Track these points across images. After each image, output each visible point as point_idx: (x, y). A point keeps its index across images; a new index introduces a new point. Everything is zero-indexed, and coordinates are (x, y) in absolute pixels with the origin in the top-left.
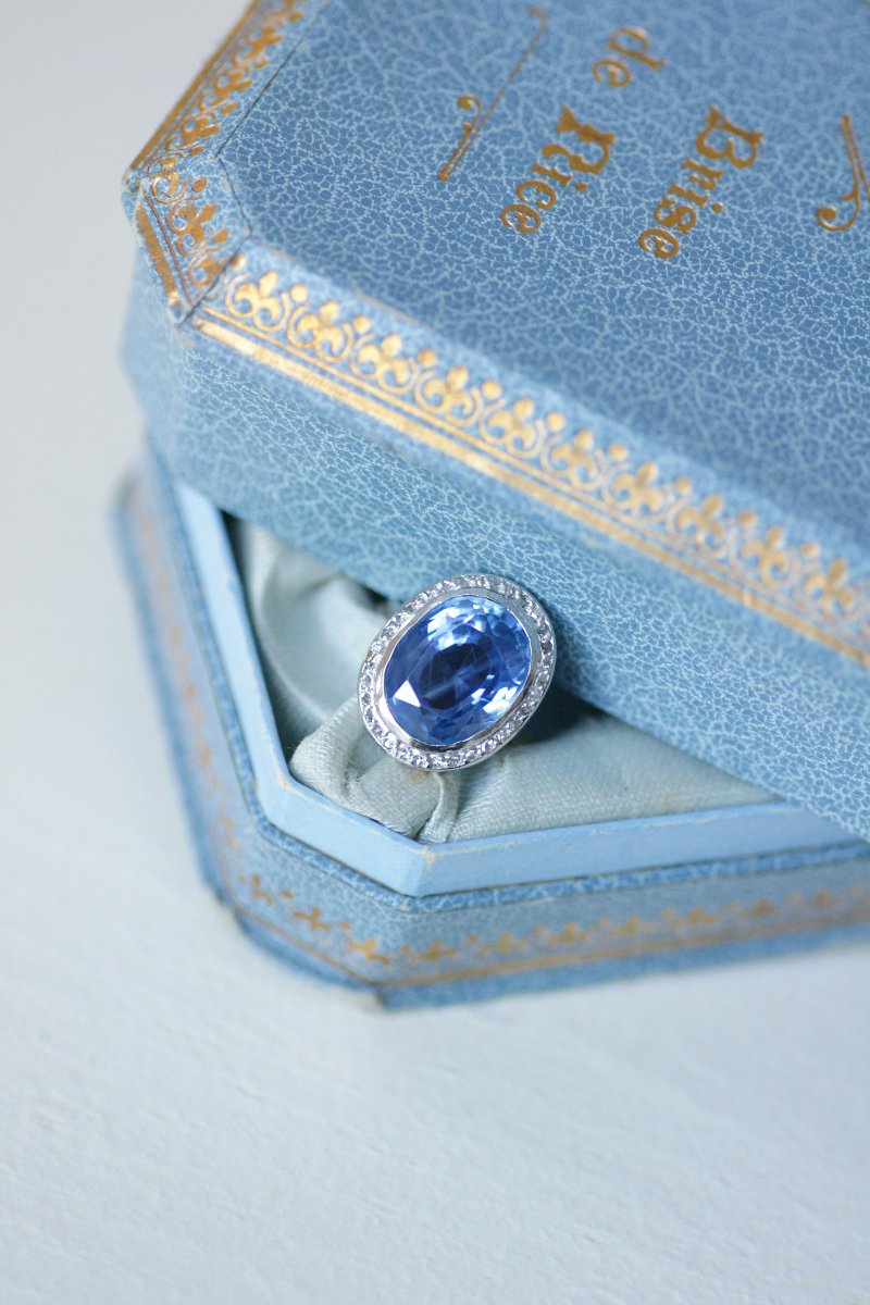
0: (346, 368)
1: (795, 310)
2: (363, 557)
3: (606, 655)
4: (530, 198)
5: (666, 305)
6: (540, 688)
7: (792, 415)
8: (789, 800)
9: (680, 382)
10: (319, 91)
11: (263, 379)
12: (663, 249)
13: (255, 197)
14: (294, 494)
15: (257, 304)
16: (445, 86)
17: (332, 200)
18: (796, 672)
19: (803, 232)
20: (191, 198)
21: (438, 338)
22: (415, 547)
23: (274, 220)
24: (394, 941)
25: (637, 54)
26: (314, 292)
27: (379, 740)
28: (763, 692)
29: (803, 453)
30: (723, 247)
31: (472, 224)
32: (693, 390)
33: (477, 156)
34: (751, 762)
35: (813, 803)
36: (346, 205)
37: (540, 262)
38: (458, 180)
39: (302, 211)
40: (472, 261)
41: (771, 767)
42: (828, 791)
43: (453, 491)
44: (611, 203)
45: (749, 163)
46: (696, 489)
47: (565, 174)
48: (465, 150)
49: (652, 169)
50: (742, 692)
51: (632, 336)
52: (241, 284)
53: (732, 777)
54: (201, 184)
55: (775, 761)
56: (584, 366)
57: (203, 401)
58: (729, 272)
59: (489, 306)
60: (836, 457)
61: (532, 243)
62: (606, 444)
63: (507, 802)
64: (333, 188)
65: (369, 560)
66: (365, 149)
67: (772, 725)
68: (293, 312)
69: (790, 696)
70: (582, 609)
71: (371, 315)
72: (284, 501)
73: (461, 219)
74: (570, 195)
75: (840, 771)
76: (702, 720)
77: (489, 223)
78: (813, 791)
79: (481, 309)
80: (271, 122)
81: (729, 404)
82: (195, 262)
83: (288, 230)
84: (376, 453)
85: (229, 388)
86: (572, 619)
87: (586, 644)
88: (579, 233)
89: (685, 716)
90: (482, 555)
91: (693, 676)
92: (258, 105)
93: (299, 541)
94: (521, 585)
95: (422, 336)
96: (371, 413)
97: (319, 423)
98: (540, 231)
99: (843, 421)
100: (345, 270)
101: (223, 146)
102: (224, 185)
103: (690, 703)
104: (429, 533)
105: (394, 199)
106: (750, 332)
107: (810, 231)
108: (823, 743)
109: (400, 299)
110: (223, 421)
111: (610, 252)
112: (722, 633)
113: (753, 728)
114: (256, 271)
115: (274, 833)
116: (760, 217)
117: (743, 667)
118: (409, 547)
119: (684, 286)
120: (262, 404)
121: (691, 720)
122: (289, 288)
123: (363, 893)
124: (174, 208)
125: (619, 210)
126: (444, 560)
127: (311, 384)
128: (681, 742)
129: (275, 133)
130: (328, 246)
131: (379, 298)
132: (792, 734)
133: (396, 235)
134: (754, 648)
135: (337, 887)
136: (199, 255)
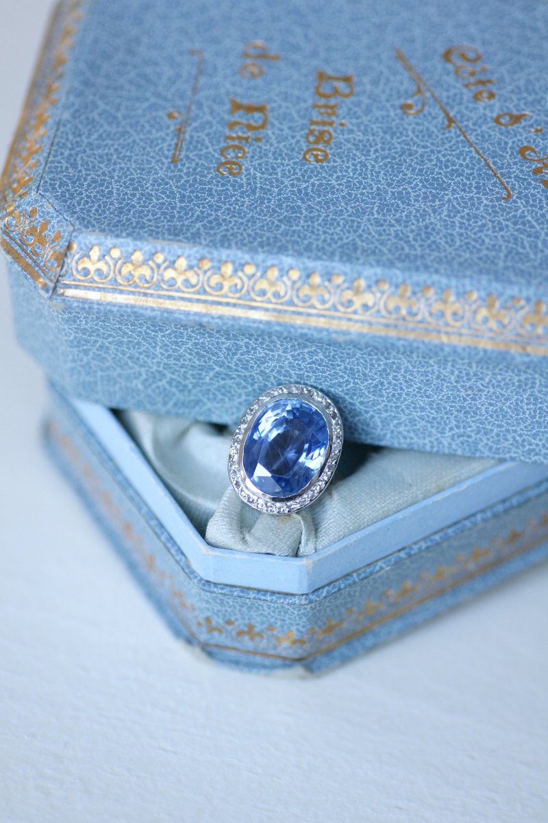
0: (159, 287)
1: (410, 166)
2: (205, 404)
3: (370, 409)
4: (231, 155)
5: (334, 187)
6: (339, 441)
7: (431, 223)
8: (508, 459)
9: (359, 227)
10: (84, 137)
11: (111, 311)
12: (320, 157)
13: (69, 207)
14: (151, 381)
15: (92, 268)
16: (157, 110)
17: (115, 194)
18: (488, 375)
19: (398, 121)
20: (31, 222)
21: (207, 249)
22: (234, 385)
23: (85, 216)
24: (303, 627)
25: (263, 55)
26: (124, 249)
27: (253, 506)
28: (472, 396)
29: (447, 243)
30: (354, 145)
31: (202, 181)
32: (368, 229)
33: (191, 143)
34: (478, 443)
35: (523, 455)
36: (124, 195)
37: (251, 188)
38: (184, 160)
39: (99, 206)
40: (210, 201)
41: (492, 442)
42: (530, 444)
43: (247, 340)
44: (279, 142)
45: (351, 94)
46: (391, 284)
47: (245, 135)
48: (182, 141)
49: (295, 116)
50: (459, 400)
51: (321, 211)
52: (79, 259)
53: (469, 458)
54: (34, 212)
55: (493, 437)
56: (299, 236)
57: (79, 342)
58: (363, 158)
59: (230, 222)
60: (466, 238)
61: (242, 179)
62: (328, 276)
63: (343, 516)
64: (112, 188)
65: (209, 405)
66: (123, 160)
67: (483, 415)
68: (115, 266)
69: (489, 392)
70: (347, 385)
71: (162, 251)
72: (146, 388)
73: (195, 180)
74: (253, 145)
75: (533, 428)
76: (440, 428)
77: (212, 177)
78: (521, 447)
79: (226, 225)
80: (61, 163)
81: (392, 230)
82: (47, 257)
83: (95, 219)
84: (193, 335)
85: (91, 328)
86: (342, 395)
87: (356, 407)
88: (267, 165)
89: (430, 430)
90: (276, 375)
91: (426, 402)
92: (51, 156)
93: (163, 410)
94: (306, 384)
95: (198, 252)
96: (183, 308)
97: (153, 328)
98: (244, 171)
99: (462, 217)
100: (138, 230)
101: (39, 186)
102: (48, 206)
103: (430, 420)
104: (240, 374)
105: (151, 182)
106: (388, 187)
107: (402, 119)
108: (518, 415)
109: (176, 235)
110: (94, 350)
111: (289, 169)
112: (436, 367)
113: (473, 421)
114: (84, 249)
115: (209, 585)
116: (370, 121)
117: (455, 384)
118: (230, 387)
119: (340, 174)
120: (115, 330)
121: (434, 431)
122: (108, 252)
123: (276, 602)
124: (22, 232)
125: (285, 145)
126: (254, 387)
127: (141, 303)
128: (432, 447)
129: (67, 168)
130: (123, 220)
131: (164, 239)
132: (497, 416)
133: (160, 201)
134: (458, 369)
135: (259, 605)
136: (48, 253)
